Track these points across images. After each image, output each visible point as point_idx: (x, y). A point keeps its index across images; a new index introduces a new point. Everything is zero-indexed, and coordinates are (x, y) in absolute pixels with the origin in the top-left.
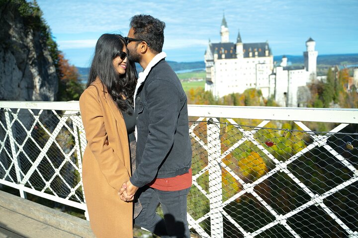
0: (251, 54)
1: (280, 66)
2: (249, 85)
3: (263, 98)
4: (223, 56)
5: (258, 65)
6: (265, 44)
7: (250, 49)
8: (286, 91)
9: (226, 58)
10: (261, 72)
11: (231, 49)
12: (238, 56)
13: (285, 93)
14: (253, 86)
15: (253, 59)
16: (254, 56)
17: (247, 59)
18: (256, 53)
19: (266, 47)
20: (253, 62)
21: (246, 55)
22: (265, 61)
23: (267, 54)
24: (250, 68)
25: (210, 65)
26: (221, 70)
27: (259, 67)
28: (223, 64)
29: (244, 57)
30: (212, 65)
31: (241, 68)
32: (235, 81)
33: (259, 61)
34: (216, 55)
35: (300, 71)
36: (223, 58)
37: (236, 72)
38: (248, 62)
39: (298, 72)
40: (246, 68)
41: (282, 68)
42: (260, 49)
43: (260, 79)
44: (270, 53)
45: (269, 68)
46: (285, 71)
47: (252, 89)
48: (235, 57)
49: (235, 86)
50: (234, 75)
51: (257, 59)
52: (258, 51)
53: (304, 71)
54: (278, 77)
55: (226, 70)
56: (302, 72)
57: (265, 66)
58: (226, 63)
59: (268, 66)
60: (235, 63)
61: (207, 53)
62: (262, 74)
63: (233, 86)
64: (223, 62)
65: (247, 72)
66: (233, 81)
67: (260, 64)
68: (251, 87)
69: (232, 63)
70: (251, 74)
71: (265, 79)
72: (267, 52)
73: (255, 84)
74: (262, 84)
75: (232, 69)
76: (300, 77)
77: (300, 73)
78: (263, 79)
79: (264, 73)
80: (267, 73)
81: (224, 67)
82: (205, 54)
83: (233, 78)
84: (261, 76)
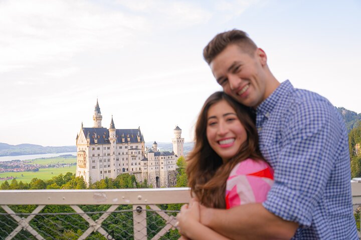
0: (123, 140)
2: (122, 170)
3: (136, 183)
4: (96, 141)
5: (131, 151)
6: (138, 130)
7: (123, 135)
8: (158, 176)
9: (99, 143)
10: (134, 157)
11: (104, 134)
12: (111, 142)
13: (157, 178)
15: (126, 145)
16: (126, 142)
17: (121, 145)
18: (129, 139)
19: (139, 133)
20: (126, 147)
22: (137, 147)
23: (139, 141)
24: (123, 153)
25: (81, 150)
26: (93, 155)
27: (132, 153)
28: (96, 148)
29: (117, 143)
30: (84, 150)
31: (114, 153)
32: (107, 166)
33: (131, 147)
34: (89, 140)
35: (170, 156)
36: (96, 143)
37: (109, 157)
38: (121, 148)
39: (169, 158)
40: (119, 154)
41: (153, 153)
42: (132, 135)
43: (132, 164)
44: (142, 139)
45: (141, 153)
46: (156, 157)
47: (125, 174)
48: (108, 142)
49: (107, 172)
50: (107, 161)
51: (130, 145)
52: (130, 137)
53: (174, 157)
54: (149, 163)
55: (99, 155)
56: (172, 157)
57: (137, 151)
58: (99, 149)
59: (141, 151)
60: (109, 148)
61: (79, 138)
62: (135, 159)
63: (106, 172)
64: (96, 147)
65: (120, 157)
66: (105, 166)
67: (133, 149)
68: (124, 173)
69: (105, 148)
70: (123, 159)
71: (138, 164)
72: (139, 138)
73: (127, 170)
74: (134, 170)
75: (105, 154)
76: (170, 163)
77: (170, 158)
78: (136, 164)
79: (137, 158)
80: (139, 158)
81: (96, 152)
82: (77, 139)
83: (105, 164)
84: (134, 162)
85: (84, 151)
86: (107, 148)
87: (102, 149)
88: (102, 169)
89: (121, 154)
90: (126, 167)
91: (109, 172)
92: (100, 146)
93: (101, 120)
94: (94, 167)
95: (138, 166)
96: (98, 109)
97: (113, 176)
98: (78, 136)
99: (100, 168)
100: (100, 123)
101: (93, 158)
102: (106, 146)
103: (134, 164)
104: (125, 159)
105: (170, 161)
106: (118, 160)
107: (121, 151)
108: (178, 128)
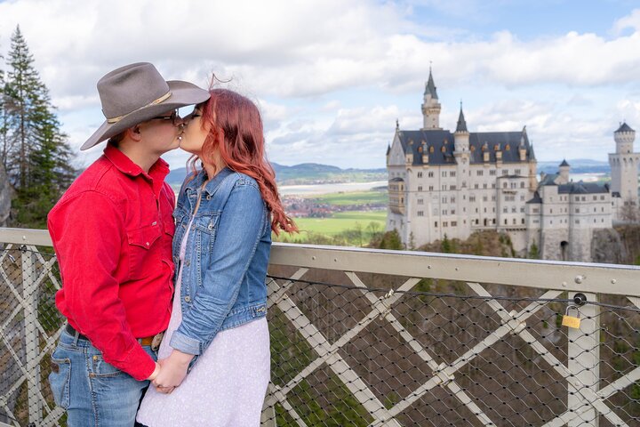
0: (487, 156)
1: (554, 184)
2: (482, 222)
4: (426, 159)
5: (503, 181)
6: (523, 134)
7: (486, 146)
8: (566, 239)
9: (432, 162)
10: (510, 195)
11: (444, 144)
12: (458, 160)
13: (564, 244)
14: (491, 225)
15: (493, 167)
16: (494, 160)
17: (480, 167)
18: (499, 155)
19: (522, 141)
20: (492, 173)
21: (478, 158)
22: (518, 171)
23: (523, 157)
24: (485, 186)
25: (396, 176)
26: (420, 189)
27: (505, 185)
28: (426, 173)
29: (471, 163)
30: (401, 176)
31: (464, 185)
32: (449, 212)
33: (505, 172)
34: (410, 157)
35: (599, 195)
36: (426, 164)
37: (454, 193)
38: (480, 173)
39: (595, 198)
40: (477, 186)
41: (556, 188)
42: (508, 146)
43: (505, 211)
44: (530, 154)
45: (527, 185)
46: (563, 196)
47: (489, 231)
48: (453, 161)
49: (449, 224)
50: (449, 200)
51: (501, 168)
52: (503, 149)
53: (608, 196)
54: (546, 208)
55: (431, 188)
56: (603, 198)
57: (518, 181)
58: (431, 175)
59: (526, 182)
60: (453, 174)
61: (392, 152)
62: (513, 199)
63: (445, 224)
64: (426, 170)
65: (479, 194)
66: (445, 212)
67: (507, 177)
68: (486, 228)
69: (444, 174)
70: (485, 199)
71: (518, 210)
72: (523, 153)
73: (494, 221)
74: (510, 223)
75: (444, 188)
76: (599, 210)
77: (599, 200)
78: (514, 210)
79: (518, 197)
80: (522, 198)
81: (426, 182)
82: (388, 153)
83: (445, 207)
84: (509, 205)
85: (401, 180)
86: (448, 174)
87: (440, 176)
88: (437, 218)
89: (481, 186)
90: (490, 216)
91: (454, 224)
92: (435, 169)
93: (439, 112)
94: (420, 213)
95: (519, 216)
96: (431, 88)
97: (462, 233)
98: (389, 149)
99: (435, 214)
100: (436, 120)
101: (420, 193)
102: (448, 169)
103: (510, 210)
104: (490, 198)
105: (599, 207)
106: (472, 199)
107: (481, 180)
108: (624, 128)
